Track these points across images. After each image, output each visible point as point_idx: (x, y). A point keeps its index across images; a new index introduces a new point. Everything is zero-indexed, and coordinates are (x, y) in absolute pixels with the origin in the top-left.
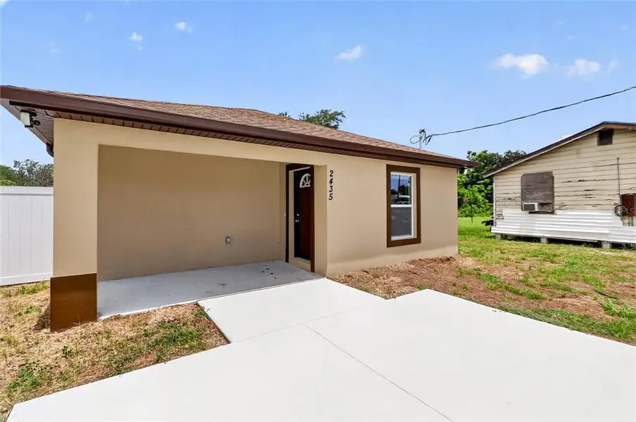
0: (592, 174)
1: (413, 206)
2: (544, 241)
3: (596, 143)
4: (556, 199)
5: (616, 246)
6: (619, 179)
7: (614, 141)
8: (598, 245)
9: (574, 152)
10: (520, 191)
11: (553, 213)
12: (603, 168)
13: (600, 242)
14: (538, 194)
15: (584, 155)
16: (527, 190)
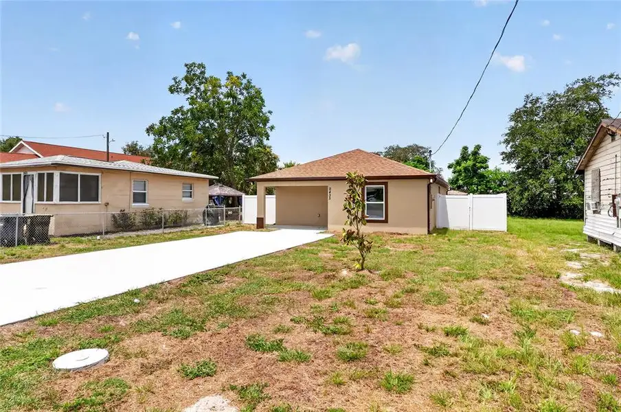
0: (610, 172)
1: (384, 203)
3: (611, 140)
6: (616, 178)
11: (599, 213)
12: (612, 166)
14: (596, 193)
15: (608, 151)
16: (593, 187)
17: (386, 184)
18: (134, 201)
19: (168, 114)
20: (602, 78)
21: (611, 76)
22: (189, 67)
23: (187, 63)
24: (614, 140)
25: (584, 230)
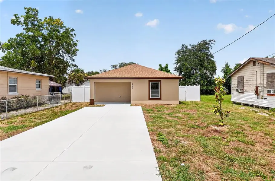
0: (251, 77)
1: (159, 90)
2: (242, 104)
4: (245, 87)
5: (257, 107)
6: (257, 80)
9: (248, 68)
10: (237, 84)
11: (243, 93)
12: (253, 75)
13: (253, 105)
14: (241, 85)
15: (250, 70)
16: (239, 83)
17: (160, 81)
18: (10, 91)
19: (14, 37)
20: (210, 41)
21: (213, 40)
22: (28, 10)
23: (26, 7)
24: (255, 65)
25: (232, 100)
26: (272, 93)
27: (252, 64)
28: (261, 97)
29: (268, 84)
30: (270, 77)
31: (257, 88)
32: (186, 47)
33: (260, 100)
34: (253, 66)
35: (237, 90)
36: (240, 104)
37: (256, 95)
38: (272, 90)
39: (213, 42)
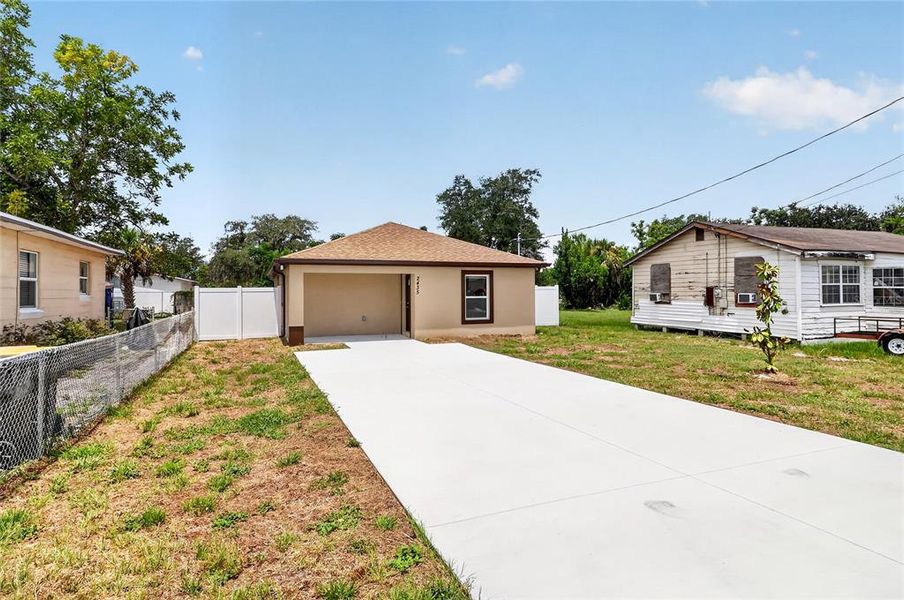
0: (692, 267)
1: (487, 297)
2: (665, 330)
3: (695, 239)
4: (672, 290)
5: (708, 333)
6: (707, 273)
7: (705, 239)
8: (694, 332)
9: (682, 246)
10: (649, 281)
11: (670, 303)
12: (699, 262)
13: (697, 330)
14: (661, 285)
15: (688, 249)
16: (654, 280)
17: (491, 273)
18: (23, 304)
20: (527, 172)
21: (534, 172)
24: (702, 239)
25: (633, 320)
26: (751, 301)
27: (693, 236)
28: (718, 311)
29: (737, 282)
30: (742, 266)
31: (710, 291)
32: (467, 183)
33: (718, 318)
34: (697, 240)
35: (653, 298)
36: (659, 329)
37: (707, 307)
38: (751, 295)
39: (534, 176)
